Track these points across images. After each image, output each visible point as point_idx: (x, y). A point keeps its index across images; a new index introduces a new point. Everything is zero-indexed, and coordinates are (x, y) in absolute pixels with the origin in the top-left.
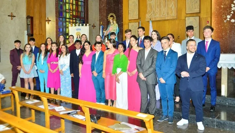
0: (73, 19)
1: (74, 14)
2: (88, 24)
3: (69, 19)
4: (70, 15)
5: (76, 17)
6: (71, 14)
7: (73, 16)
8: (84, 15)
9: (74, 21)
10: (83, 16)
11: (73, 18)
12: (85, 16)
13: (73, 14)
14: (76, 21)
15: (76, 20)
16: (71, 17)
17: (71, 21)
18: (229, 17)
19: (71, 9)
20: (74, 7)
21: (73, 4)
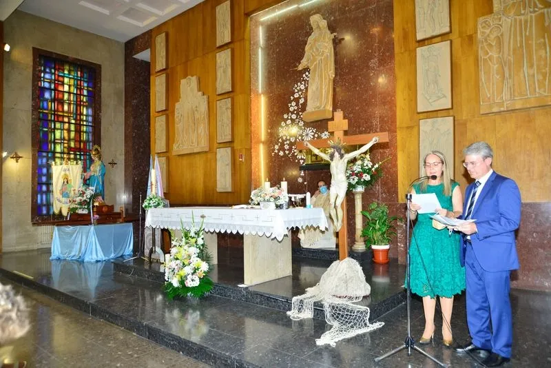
0: (69, 154)
1: (72, 146)
2: (79, 162)
3: (62, 153)
4: (64, 147)
5: (76, 150)
6: (66, 145)
7: (70, 148)
9: (72, 156)
11: (69, 151)
13: (69, 146)
14: (75, 156)
16: (66, 150)
17: (66, 156)
18: (277, 147)
19: (67, 138)
20: (73, 134)
21: (69, 131)
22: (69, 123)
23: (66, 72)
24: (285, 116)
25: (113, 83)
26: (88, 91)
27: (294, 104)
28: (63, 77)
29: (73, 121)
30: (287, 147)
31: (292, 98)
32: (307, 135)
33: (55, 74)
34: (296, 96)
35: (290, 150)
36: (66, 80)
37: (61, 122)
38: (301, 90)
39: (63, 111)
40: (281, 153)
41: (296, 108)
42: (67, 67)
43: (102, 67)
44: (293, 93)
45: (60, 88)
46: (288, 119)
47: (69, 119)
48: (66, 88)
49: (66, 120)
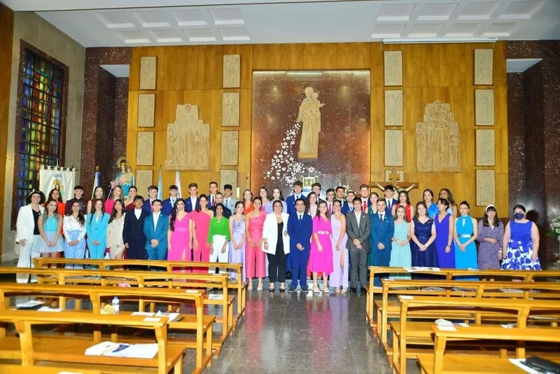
0: (40, 157)
1: (43, 148)
2: (74, 169)
3: (35, 156)
4: (37, 150)
5: (46, 153)
6: (38, 148)
7: (41, 151)
8: (59, 150)
9: (42, 160)
10: (56, 153)
11: (40, 154)
12: (59, 153)
13: (41, 149)
14: (45, 161)
15: (45, 158)
16: (38, 153)
17: (38, 159)
18: (269, 173)
19: (39, 140)
20: (44, 137)
21: (41, 133)
22: (42, 125)
23: (43, 70)
24: (278, 152)
25: (76, 86)
26: (58, 92)
27: (286, 144)
28: (40, 74)
29: (45, 123)
30: (278, 174)
31: (284, 139)
32: (296, 167)
33: (34, 70)
34: (288, 138)
35: (281, 176)
36: (42, 78)
37: (35, 123)
38: (292, 135)
39: (38, 112)
40: (273, 178)
41: (287, 147)
42: (43, 64)
43: (70, 69)
44: (285, 136)
45: (37, 87)
46: (280, 154)
47: (42, 121)
48: (41, 86)
49: (40, 120)
